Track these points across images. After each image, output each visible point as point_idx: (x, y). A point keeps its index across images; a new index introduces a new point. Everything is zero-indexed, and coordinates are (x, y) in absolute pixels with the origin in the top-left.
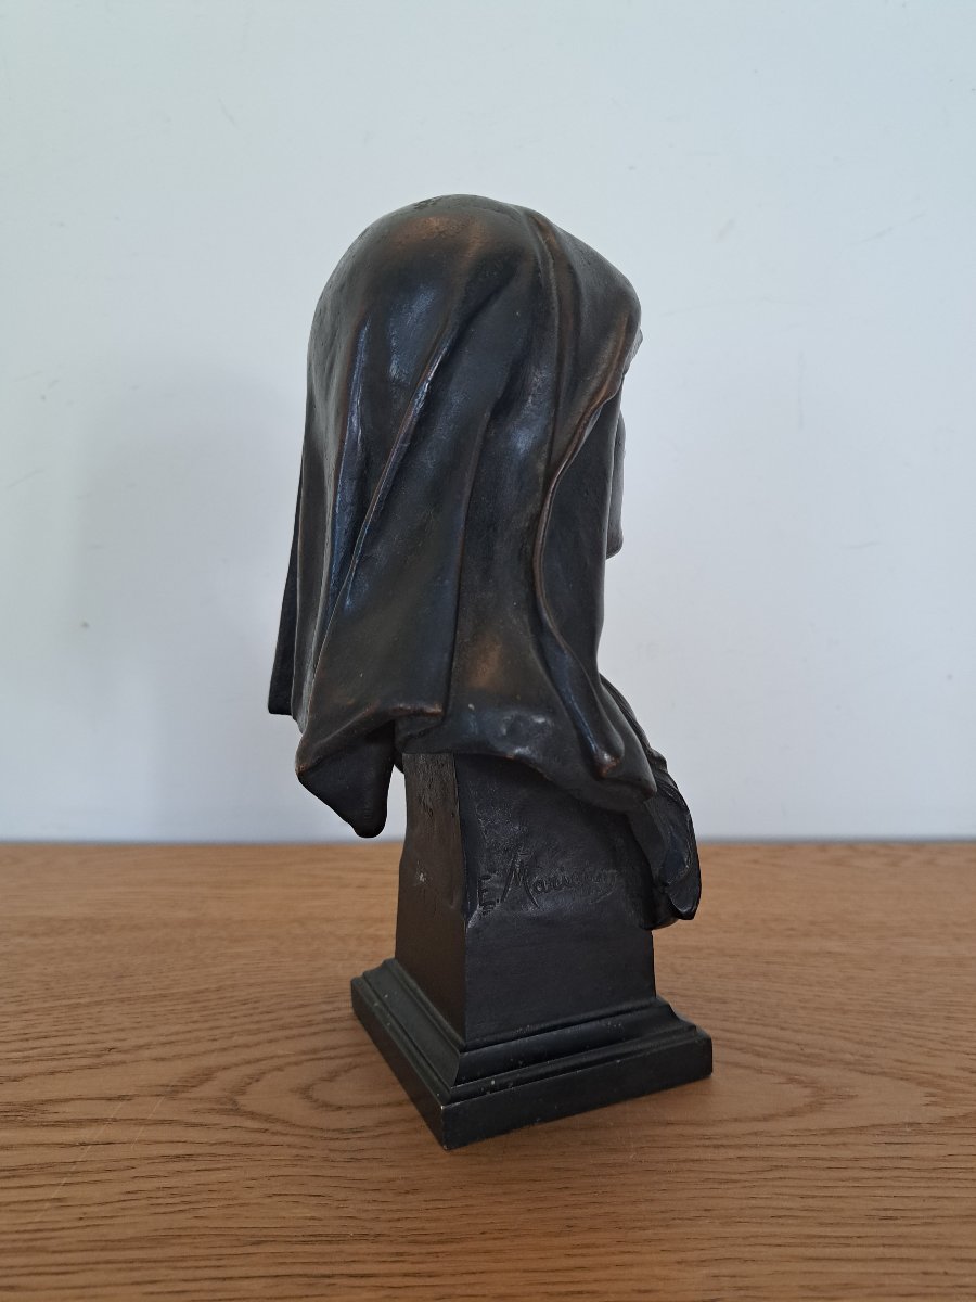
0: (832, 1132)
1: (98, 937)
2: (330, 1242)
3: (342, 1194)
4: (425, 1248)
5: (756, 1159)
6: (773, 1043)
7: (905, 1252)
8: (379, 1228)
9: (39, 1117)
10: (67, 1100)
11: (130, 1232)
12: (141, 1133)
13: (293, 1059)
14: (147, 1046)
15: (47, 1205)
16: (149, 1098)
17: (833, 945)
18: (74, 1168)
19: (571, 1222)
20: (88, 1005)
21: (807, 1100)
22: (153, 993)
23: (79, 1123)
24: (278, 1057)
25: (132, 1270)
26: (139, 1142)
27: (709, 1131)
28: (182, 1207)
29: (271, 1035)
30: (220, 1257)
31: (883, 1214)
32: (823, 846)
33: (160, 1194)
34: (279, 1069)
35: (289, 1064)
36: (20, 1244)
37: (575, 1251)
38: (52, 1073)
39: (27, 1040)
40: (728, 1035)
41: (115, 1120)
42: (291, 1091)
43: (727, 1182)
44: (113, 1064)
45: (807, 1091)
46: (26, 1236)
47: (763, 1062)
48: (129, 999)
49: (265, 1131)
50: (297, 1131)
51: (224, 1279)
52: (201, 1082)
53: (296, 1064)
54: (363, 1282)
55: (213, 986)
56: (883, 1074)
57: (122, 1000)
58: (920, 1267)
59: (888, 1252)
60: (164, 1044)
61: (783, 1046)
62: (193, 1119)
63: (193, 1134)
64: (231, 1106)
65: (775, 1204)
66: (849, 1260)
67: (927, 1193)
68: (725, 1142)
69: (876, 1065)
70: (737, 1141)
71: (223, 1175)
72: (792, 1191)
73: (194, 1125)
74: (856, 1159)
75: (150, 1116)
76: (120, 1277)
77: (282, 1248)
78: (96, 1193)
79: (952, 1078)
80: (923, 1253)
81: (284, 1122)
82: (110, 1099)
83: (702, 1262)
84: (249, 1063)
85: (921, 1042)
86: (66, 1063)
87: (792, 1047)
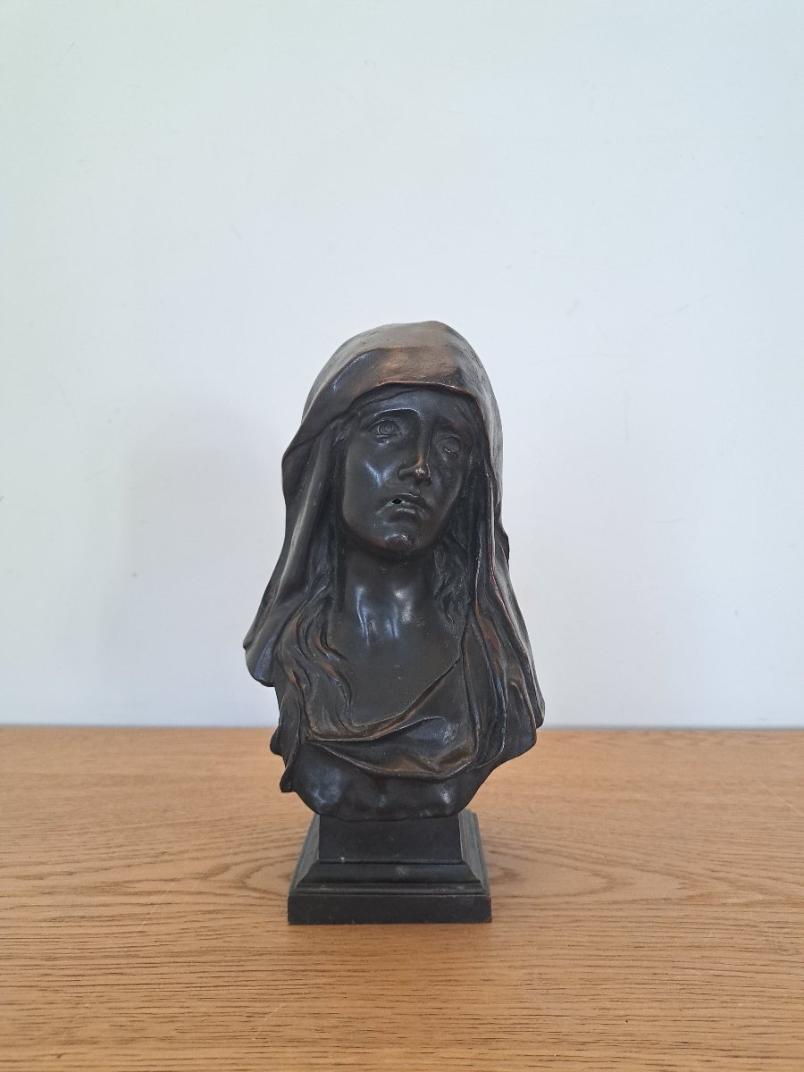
0: (615, 902)
1: (148, 787)
2: (304, 955)
4: (359, 959)
5: (566, 916)
6: (588, 853)
7: (645, 963)
8: (333, 948)
9: (124, 890)
10: (140, 881)
11: (186, 949)
12: (187, 898)
13: (280, 859)
14: (187, 851)
15: (135, 935)
16: (191, 880)
17: (638, 796)
18: (148, 916)
19: (448, 947)
20: (146, 828)
21: (605, 885)
22: (187, 821)
23: (149, 893)
24: (270, 858)
25: (189, 966)
26: (187, 903)
27: (537, 901)
28: (215, 937)
29: (265, 846)
31: (636, 945)
32: (646, 732)
33: (203, 930)
34: (271, 865)
35: (276, 862)
37: (448, 961)
38: (129, 866)
39: (110, 847)
40: (559, 849)
41: (170, 892)
42: (280, 877)
43: (545, 928)
44: (167, 861)
45: (604, 881)
46: (126, 949)
47: (578, 864)
48: (173, 824)
49: (264, 898)
51: (243, 971)
52: (222, 872)
53: (282, 862)
54: (324, 974)
55: (226, 817)
56: (655, 872)
57: (168, 825)
58: (652, 971)
59: (634, 963)
60: (196, 850)
61: (594, 855)
62: (218, 891)
63: (218, 900)
64: (241, 884)
65: (572, 939)
66: (610, 967)
67: (667, 934)
68: (547, 907)
69: (652, 866)
70: (555, 907)
71: (237, 921)
72: (584, 933)
73: (220, 895)
74: (627, 917)
75: (192, 890)
76: (182, 970)
78: (163, 929)
79: (700, 875)
80: (656, 964)
81: (277, 894)
82: (166, 880)
83: (523, 967)
84: (250, 861)
85: (683, 854)
86: (136, 861)
87: (600, 856)
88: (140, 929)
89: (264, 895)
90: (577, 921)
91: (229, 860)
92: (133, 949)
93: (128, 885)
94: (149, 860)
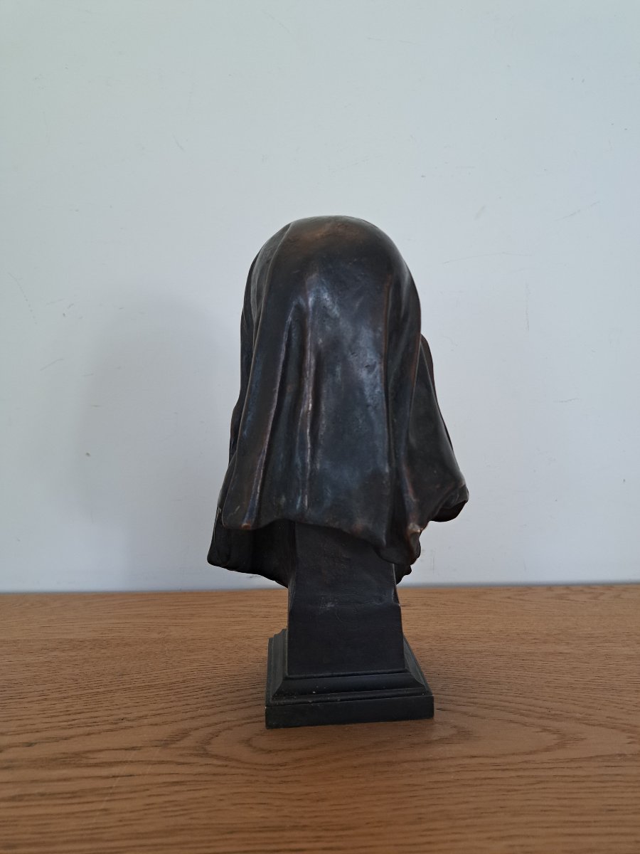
0: (572, 760)
1: (103, 651)
2: (275, 831)
3: (278, 803)
4: (334, 833)
5: (529, 777)
6: (532, 708)
7: (624, 830)
8: (304, 822)
9: (84, 761)
10: (101, 751)
11: (152, 828)
12: (149, 769)
13: (237, 723)
14: (145, 717)
15: (98, 813)
16: (152, 748)
17: (562, 648)
18: (111, 791)
19: (420, 816)
20: (104, 693)
21: (556, 741)
22: (143, 684)
23: (111, 764)
24: (228, 721)
26: (149, 774)
27: (498, 761)
28: (182, 813)
29: (221, 709)
30: (210, 841)
31: (608, 808)
32: (550, 587)
33: (167, 805)
34: (229, 729)
35: (235, 726)
36: (84, 837)
37: (425, 833)
38: (89, 734)
39: (69, 714)
40: (503, 704)
41: (132, 762)
42: (239, 742)
43: (512, 791)
44: (126, 728)
45: (555, 736)
46: (89, 832)
47: (526, 719)
48: (129, 688)
49: (226, 766)
50: (247, 766)
52: (182, 738)
53: (239, 726)
55: (181, 680)
56: (600, 725)
57: (125, 689)
58: (634, 838)
59: (614, 830)
60: (155, 715)
61: (538, 709)
62: (181, 760)
63: (182, 769)
64: (202, 751)
65: (542, 803)
66: (590, 835)
67: (634, 795)
68: (508, 767)
69: (595, 720)
70: (515, 767)
71: (204, 793)
72: (552, 795)
73: (183, 764)
74: (589, 776)
75: (154, 759)
77: (247, 835)
78: (127, 805)
80: (634, 830)
81: (237, 760)
82: (126, 749)
83: (502, 838)
84: (209, 726)
85: (621, 706)
86: (96, 728)
87: (543, 710)
88: (102, 806)
89: (225, 763)
90: (541, 782)
91: (186, 725)
92: (96, 831)
93: (91, 755)
94: (108, 727)
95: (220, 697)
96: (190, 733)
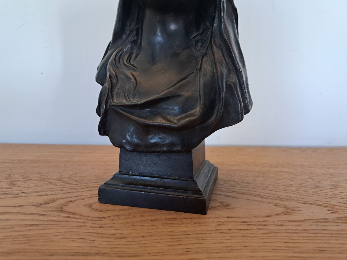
0: (294, 221)
1: (34, 164)
2: (83, 255)
3: (93, 239)
5: (265, 229)
6: (268, 195)
8: (105, 251)
12: (22, 217)
13: (89, 196)
14: (37, 192)
16: (30, 206)
19: (187, 250)
21: (283, 211)
22: (45, 178)
24: (84, 196)
26: (19, 220)
27: (244, 220)
28: (26, 242)
29: (83, 190)
31: (320, 249)
33: (19, 237)
34: (83, 199)
35: (86, 197)
40: (251, 192)
41: (13, 213)
42: (86, 205)
43: (253, 237)
45: (283, 208)
47: (264, 200)
48: (36, 179)
50: (83, 218)
52: (52, 202)
53: (89, 198)
55: (68, 177)
56: (311, 204)
57: (34, 180)
60: (43, 191)
61: (272, 195)
62: (44, 213)
63: (41, 218)
64: (60, 210)
65: (274, 245)
67: (337, 242)
68: (251, 224)
69: (307, 201)
70: (256, 223)
71: (46, 231)
72: (280, 240)
74: (305, 230)
75: (28, 212)
81: (79, 215)
82: (14, 207)
84: (71, 197)
85: (322, 195)
86: (5, 196)
87: (275, 196)
89: (71, 216)
90: (273, 232)
91: (58, 196)
94: (11, 196)
95: (85, 185)
96: (59, 200)
